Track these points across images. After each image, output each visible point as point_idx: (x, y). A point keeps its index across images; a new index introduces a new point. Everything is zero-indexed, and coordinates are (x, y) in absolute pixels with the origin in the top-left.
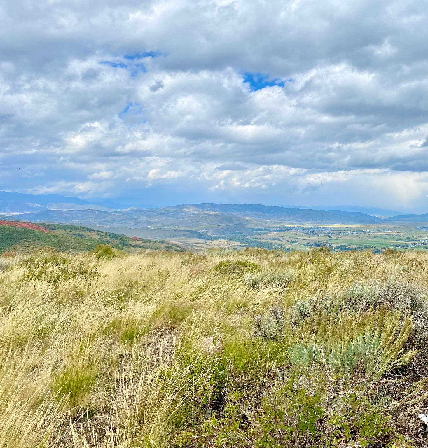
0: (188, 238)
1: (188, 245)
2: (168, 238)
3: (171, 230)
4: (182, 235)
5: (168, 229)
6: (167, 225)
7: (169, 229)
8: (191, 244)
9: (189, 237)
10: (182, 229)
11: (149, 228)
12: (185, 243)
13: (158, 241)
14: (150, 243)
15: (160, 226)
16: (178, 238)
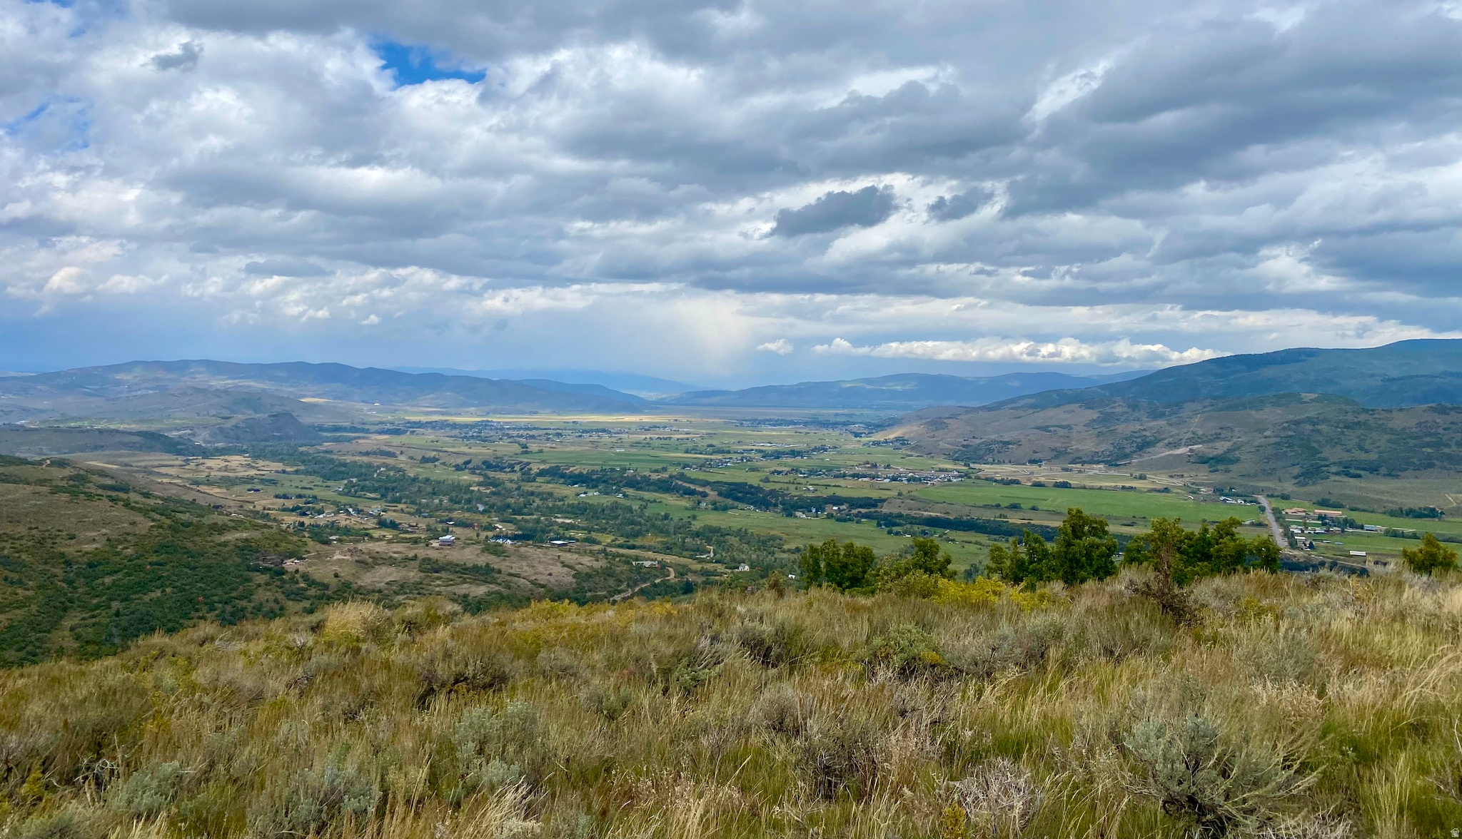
0: (136, 452)
1: (137, 472)
2: (79, 454)
3: (88, 431)
4: (120, 443)
5: (80, 427)
6: (80, 419)
7: (84, 429)
8: (145, 467)
9: (140, 449)
10: (122, 427)
11: (22, 426)
12: (126, 465)
13: (48, 462)
14: (23, 467)
15: (56, 421)
16: (107, 452)
